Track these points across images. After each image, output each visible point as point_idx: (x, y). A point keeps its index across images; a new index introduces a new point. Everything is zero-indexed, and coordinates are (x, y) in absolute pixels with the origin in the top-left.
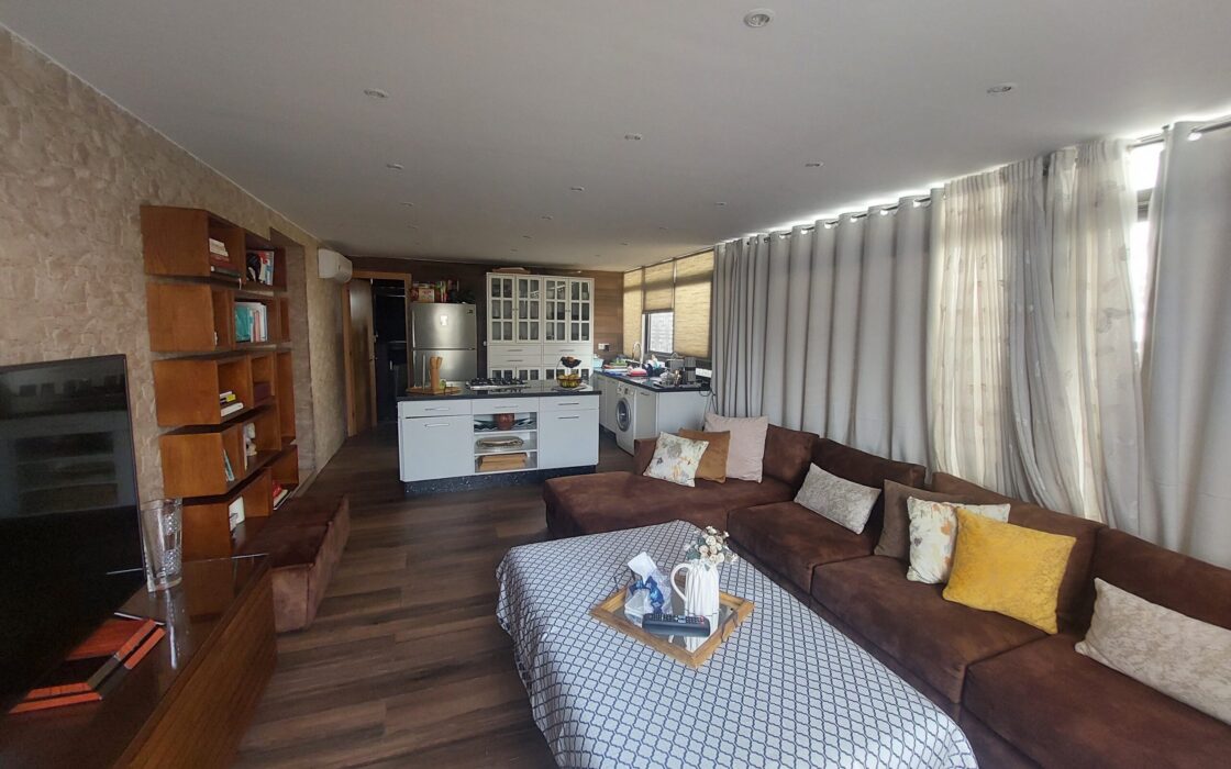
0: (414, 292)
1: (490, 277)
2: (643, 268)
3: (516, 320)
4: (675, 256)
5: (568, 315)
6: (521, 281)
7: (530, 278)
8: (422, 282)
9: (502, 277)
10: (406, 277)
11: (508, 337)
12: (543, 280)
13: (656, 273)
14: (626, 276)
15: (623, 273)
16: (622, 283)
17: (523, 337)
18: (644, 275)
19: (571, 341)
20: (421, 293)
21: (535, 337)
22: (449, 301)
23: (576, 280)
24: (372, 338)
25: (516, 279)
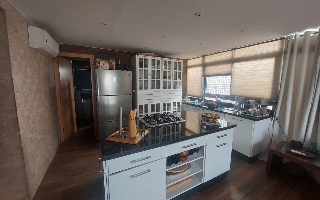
0: (97, 64)
1: (138, 57)
2: (204, 56)
3: (150, 80)
4: (233, 48)
5: (172, 77)
6: (153, 60)
7: (156, 58)
8: (101, 58)
9: (144, 57)
10: (91, 57)
11: (146, 88)
12: (162, 60)
13: (215, 57)
14: (189, 61)
15: (187, 60)
16: (187, 64)
17: (153, 88)
18: (204, 59)
19: (173, 89)
20: (101, 64)
21: (158, 88)
22: (116, 69)
23: (176, 61)
24: (72, 89)
25: (150, 58)
